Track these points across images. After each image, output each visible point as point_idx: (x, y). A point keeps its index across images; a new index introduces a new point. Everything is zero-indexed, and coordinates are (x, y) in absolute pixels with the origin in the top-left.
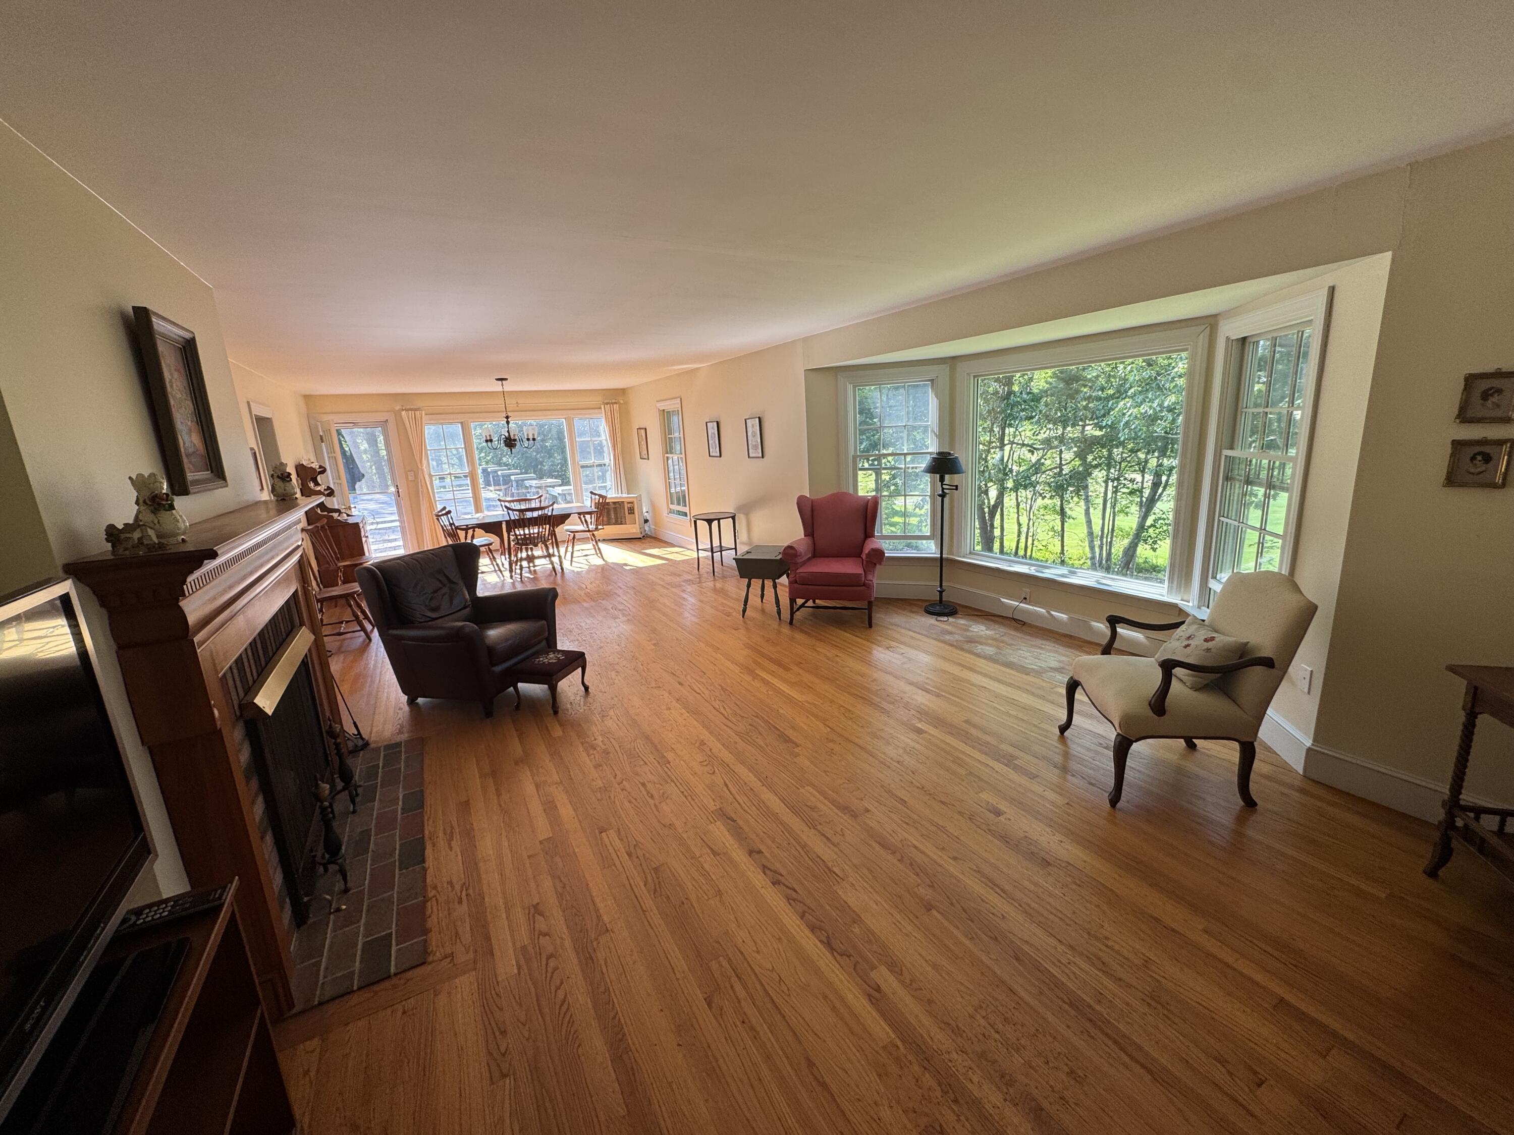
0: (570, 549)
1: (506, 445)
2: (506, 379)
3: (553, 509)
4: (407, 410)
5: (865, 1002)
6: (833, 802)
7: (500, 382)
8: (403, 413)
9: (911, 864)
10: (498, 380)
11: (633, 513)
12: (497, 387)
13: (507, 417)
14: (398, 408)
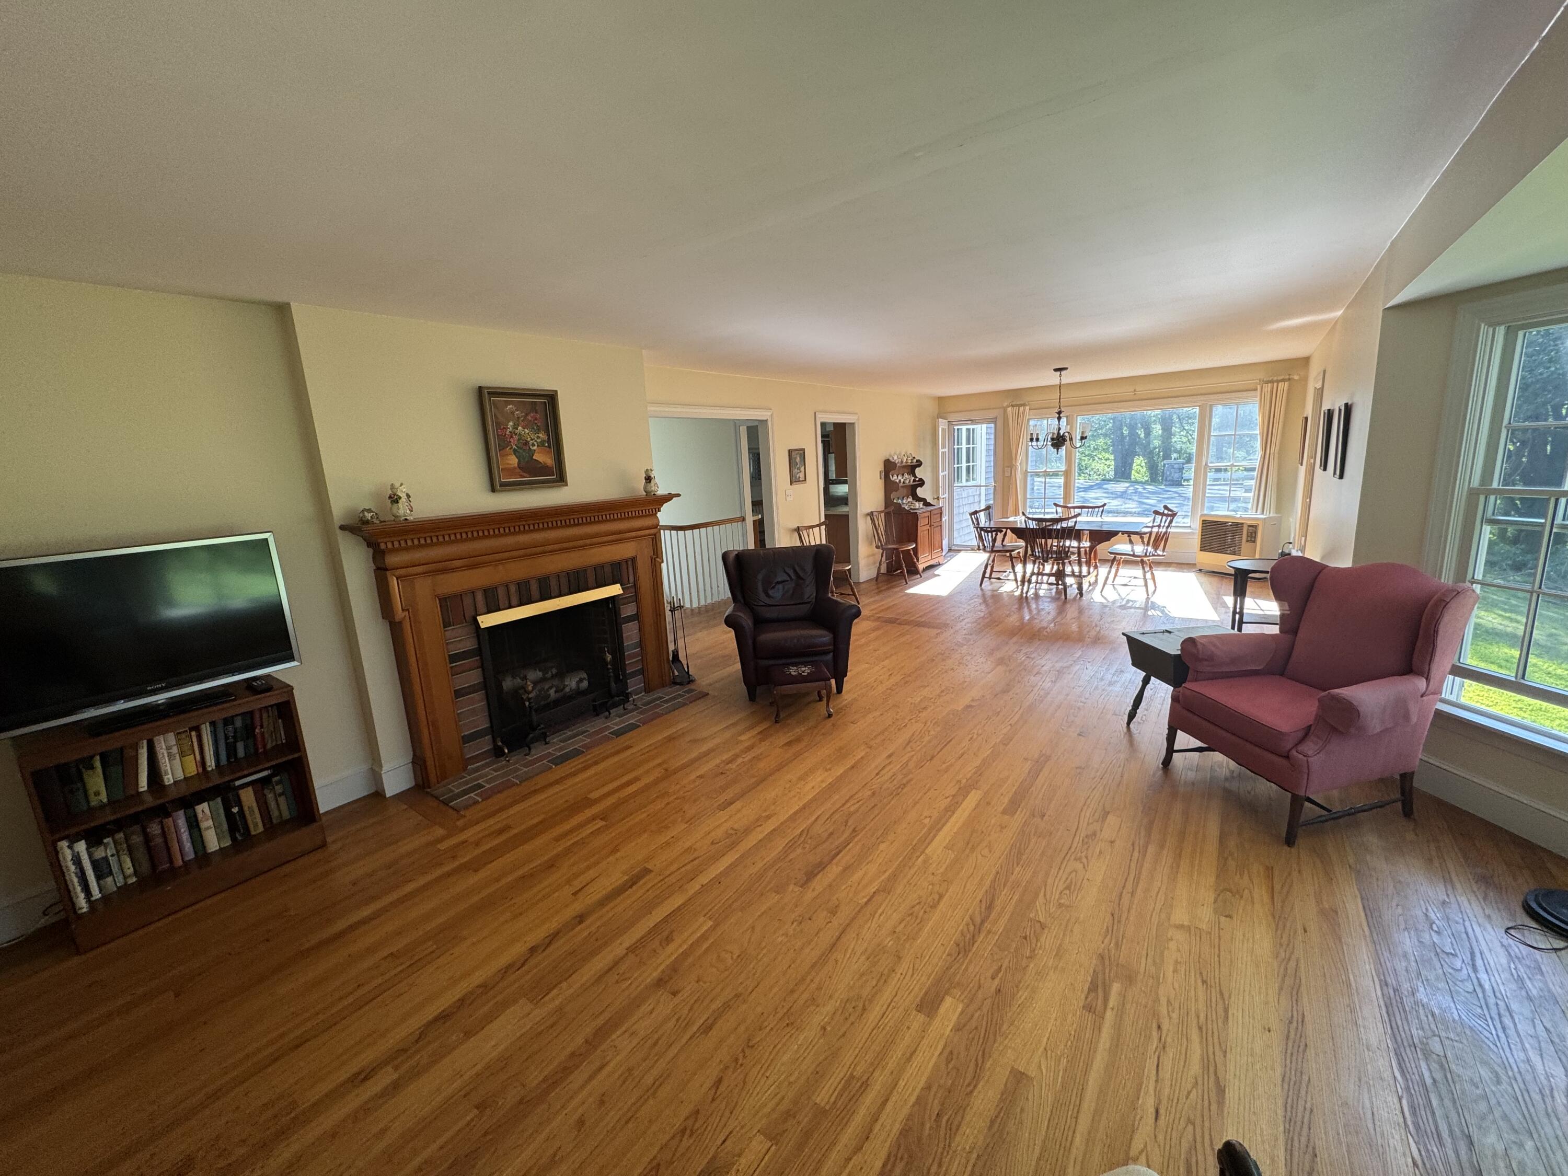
0: (1113, 570)
1: (1053, 445)
2: (1066, 369)
3: (1076, 522)
4: (1013, 406)
5: (355, 1070)
6: (685, 955)
7: (1059, 373)
8: (1009, 409)
9: (565, 1069)
10: (1056, 370)
11: (1254, 542)
12: (1053, 379)
13: (1059, 413)
14: (1005, 404)
